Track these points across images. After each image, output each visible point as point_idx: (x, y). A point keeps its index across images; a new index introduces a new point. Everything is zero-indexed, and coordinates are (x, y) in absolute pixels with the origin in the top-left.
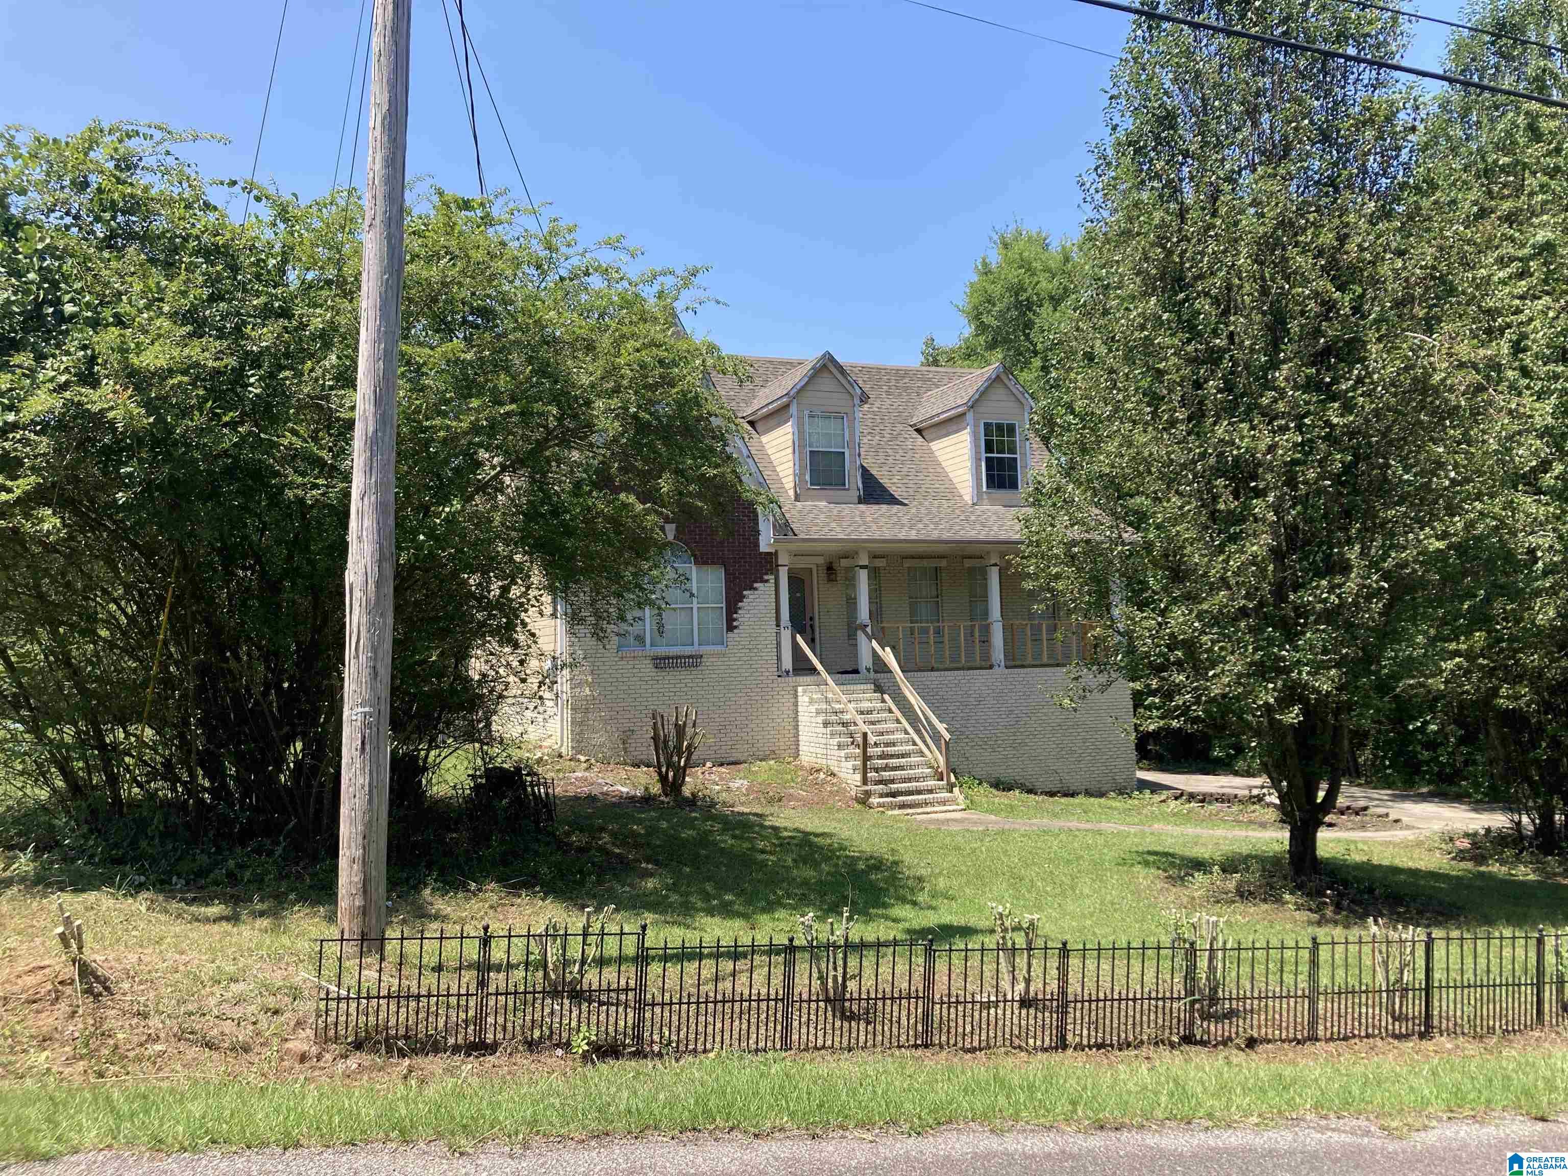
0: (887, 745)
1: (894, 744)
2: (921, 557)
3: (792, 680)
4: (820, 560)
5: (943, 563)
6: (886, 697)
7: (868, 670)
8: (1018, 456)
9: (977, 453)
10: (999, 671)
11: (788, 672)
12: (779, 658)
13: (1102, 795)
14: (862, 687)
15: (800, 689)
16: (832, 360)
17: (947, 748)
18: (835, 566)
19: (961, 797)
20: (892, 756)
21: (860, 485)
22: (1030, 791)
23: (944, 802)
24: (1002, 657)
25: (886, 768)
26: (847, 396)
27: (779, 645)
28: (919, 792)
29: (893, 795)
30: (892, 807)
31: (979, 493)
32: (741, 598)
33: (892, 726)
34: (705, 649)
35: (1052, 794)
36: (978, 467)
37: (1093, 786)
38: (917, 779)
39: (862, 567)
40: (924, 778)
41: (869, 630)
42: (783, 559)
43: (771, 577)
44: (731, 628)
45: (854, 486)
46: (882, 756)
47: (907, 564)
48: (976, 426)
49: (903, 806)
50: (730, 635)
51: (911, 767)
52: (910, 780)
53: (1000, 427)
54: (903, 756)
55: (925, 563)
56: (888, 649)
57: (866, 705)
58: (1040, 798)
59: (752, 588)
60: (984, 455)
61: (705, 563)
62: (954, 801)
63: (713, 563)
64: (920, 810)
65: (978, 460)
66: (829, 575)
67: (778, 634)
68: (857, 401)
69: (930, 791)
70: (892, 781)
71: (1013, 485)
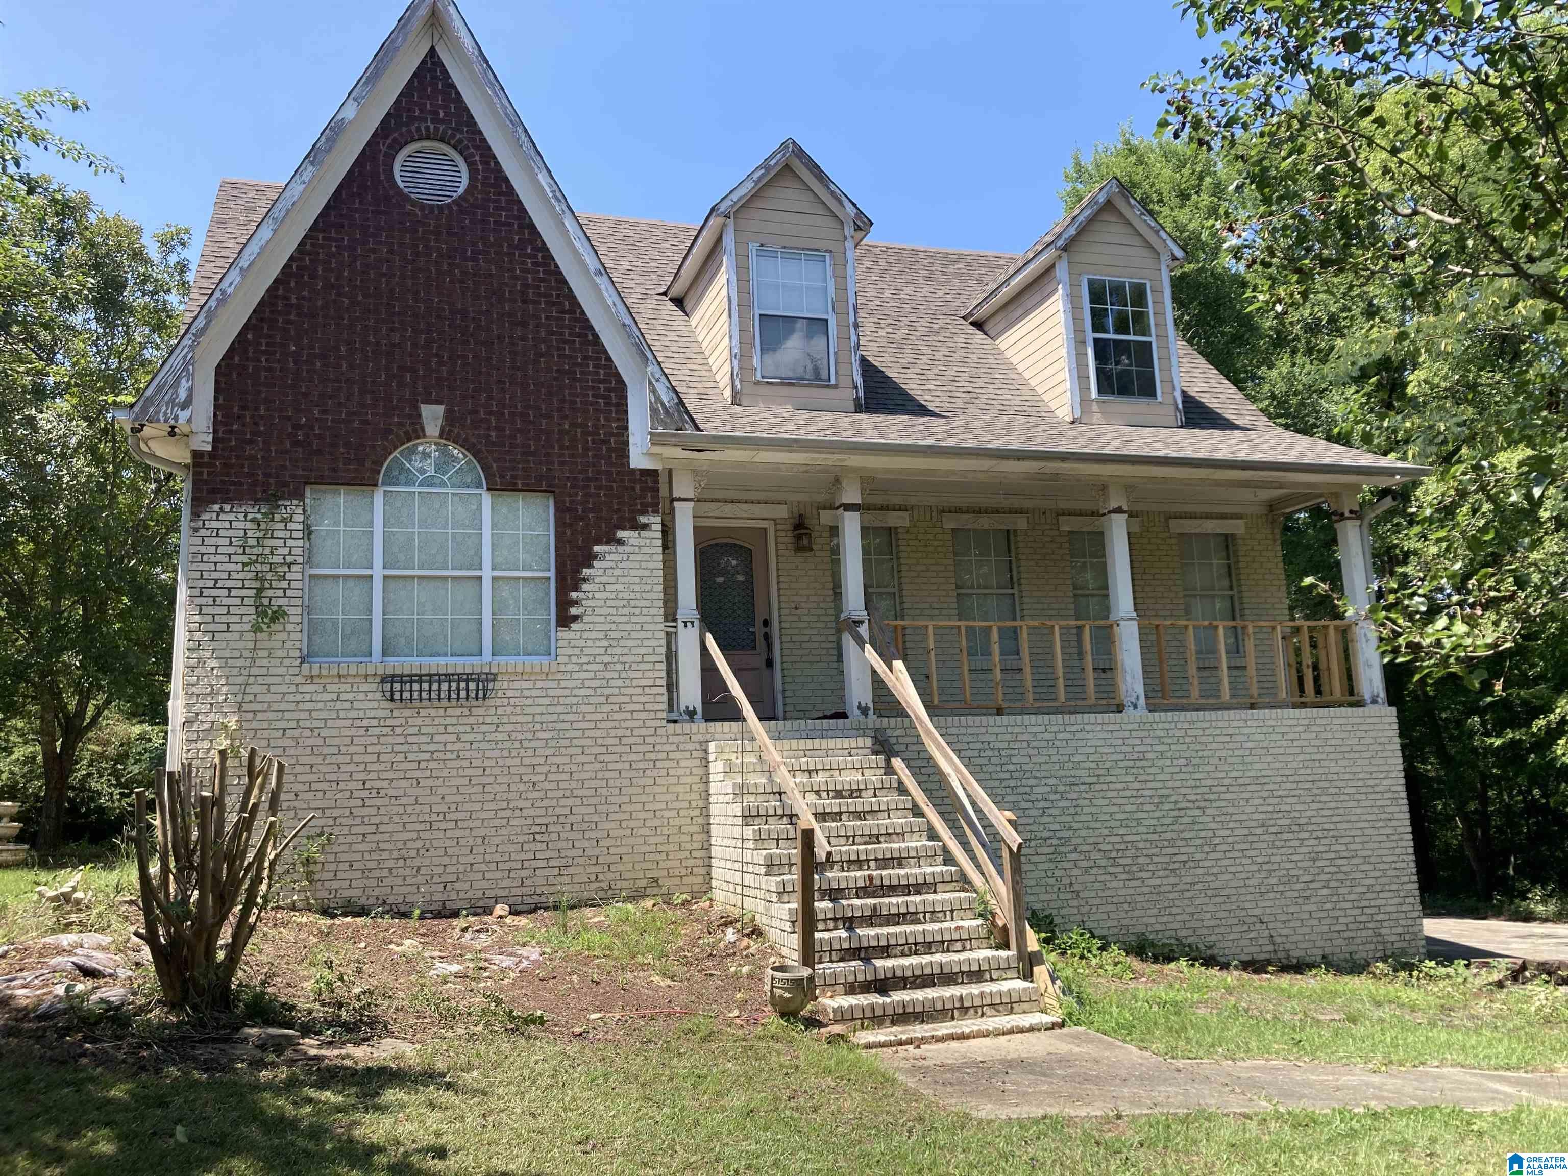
0: (884, 862)
1: (899, 861)
2: (978, 512)
3: (700, 727)
4: (782, 512)
5: (1021, 523)
6: (897, 763)
7: (864, 711)
8: (1152, 339)
9: (1078, 331)
10: (1139, 715)
11: (691, 714)
12: (672, 686)
13: (1357, 967)
14: (846, 743)
15: (712, 747)
16: (800, 153)
17: (1017, 870)
18: (810, 522)
19: (1053, 989)
20: (892, 890)
21: (859, 380)
22: (1209, 962)
23: (1009, 1005)
24: (1140, 689)
25: (874, 918)
26: (830, 222)
27: (671, 657)
28: (947, 978)
29: (882, 986)
30: (876, 1019)
31: (1084, 401)
32: (589, 559)
33: (899, 821)
34: (505, 662)
35: (1255, 966)
36: (1080, 356)
37: (1339, 949)
38: (945, 945)
39: (849, 507)
40: (965, 942)
41: (864, 630)
42: (683, 487)
43: (655, 521)
44: (565, 620)
45: (845, 382)
46: (869, 889)
47: (950, 523)
48: (1073, 286)
49: (904, 1016)
50: (564, 634)
51: (934, 915)
52: (928, 947)
53: (1117, 290)
54: (918, 888)
55: (985, 522)
56: (899, 665)
57: (850, 778)
58: (1232, 977)
59: (611, 540)
60: (1090, 336)
61: (511, 487)
62: (1034, 1002)
63: (528, 488)
64: (944, 1028)
65: (1080, 343)
66: (799, 537)
67: (670, 637)
68: (849, 231)
69: (976, 976)
70: (885, 951)
71: (1147, 389)
